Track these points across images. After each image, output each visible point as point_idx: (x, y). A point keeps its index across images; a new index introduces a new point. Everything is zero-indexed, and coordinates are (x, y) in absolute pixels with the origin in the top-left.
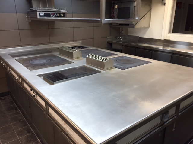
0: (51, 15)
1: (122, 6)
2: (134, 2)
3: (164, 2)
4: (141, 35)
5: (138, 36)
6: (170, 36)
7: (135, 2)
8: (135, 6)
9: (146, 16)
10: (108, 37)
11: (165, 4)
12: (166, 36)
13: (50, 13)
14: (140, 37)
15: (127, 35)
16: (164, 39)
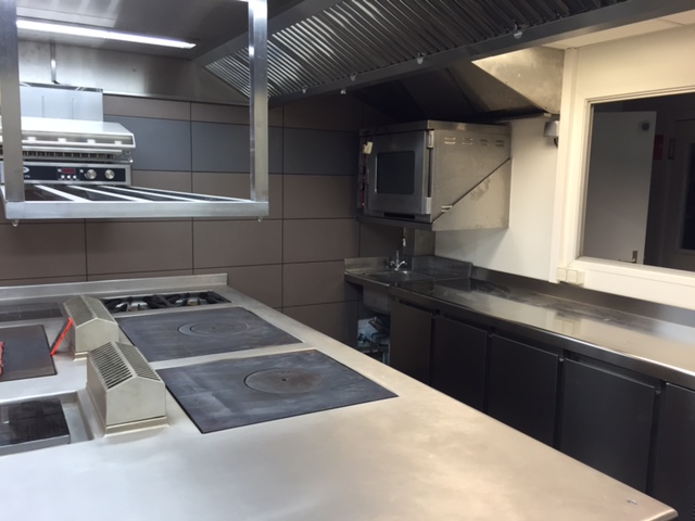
0: (60, 174)
1: (394, 147)
2: (428, 134)
3: (550, 133)
4: (479, 260)
5: (469, 263)
6: (579, 270)
7: (432, 133)
8: (431, 149)
9: (487, 187)
10: (347, 261)
11: (555, 142)
12: (567, 271)
13: (55, 168)
14: (475, 264)
15: (433, 255)
16: (561, 282)
